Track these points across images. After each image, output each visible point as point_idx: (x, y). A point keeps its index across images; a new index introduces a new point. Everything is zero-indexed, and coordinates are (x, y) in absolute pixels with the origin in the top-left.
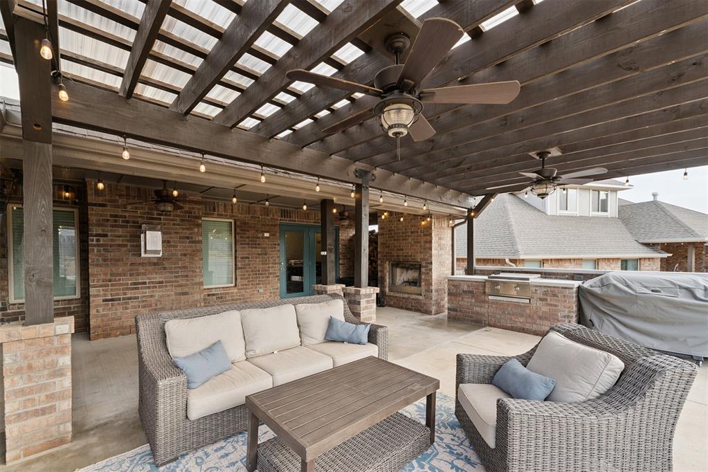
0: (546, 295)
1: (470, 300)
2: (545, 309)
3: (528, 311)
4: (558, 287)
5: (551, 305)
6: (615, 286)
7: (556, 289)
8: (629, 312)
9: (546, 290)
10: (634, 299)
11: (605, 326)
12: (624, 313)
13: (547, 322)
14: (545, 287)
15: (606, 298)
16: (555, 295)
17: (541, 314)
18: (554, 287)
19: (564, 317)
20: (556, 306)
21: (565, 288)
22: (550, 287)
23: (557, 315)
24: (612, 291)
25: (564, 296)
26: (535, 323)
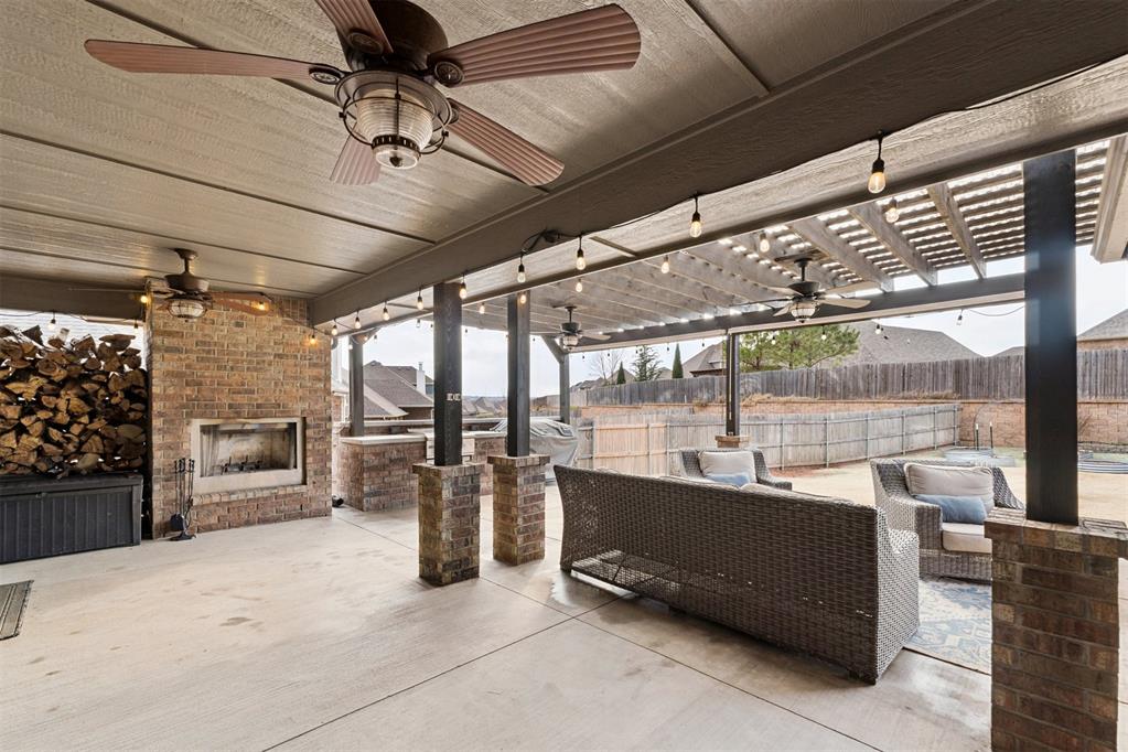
0: (484, 448)
1: (401, 472)
4: (494, 438)
9: (484, 442)
14: (483, 439)
18: (491, 438)
21: (499, 438)
22: (487, 439)
25: (498, 447)
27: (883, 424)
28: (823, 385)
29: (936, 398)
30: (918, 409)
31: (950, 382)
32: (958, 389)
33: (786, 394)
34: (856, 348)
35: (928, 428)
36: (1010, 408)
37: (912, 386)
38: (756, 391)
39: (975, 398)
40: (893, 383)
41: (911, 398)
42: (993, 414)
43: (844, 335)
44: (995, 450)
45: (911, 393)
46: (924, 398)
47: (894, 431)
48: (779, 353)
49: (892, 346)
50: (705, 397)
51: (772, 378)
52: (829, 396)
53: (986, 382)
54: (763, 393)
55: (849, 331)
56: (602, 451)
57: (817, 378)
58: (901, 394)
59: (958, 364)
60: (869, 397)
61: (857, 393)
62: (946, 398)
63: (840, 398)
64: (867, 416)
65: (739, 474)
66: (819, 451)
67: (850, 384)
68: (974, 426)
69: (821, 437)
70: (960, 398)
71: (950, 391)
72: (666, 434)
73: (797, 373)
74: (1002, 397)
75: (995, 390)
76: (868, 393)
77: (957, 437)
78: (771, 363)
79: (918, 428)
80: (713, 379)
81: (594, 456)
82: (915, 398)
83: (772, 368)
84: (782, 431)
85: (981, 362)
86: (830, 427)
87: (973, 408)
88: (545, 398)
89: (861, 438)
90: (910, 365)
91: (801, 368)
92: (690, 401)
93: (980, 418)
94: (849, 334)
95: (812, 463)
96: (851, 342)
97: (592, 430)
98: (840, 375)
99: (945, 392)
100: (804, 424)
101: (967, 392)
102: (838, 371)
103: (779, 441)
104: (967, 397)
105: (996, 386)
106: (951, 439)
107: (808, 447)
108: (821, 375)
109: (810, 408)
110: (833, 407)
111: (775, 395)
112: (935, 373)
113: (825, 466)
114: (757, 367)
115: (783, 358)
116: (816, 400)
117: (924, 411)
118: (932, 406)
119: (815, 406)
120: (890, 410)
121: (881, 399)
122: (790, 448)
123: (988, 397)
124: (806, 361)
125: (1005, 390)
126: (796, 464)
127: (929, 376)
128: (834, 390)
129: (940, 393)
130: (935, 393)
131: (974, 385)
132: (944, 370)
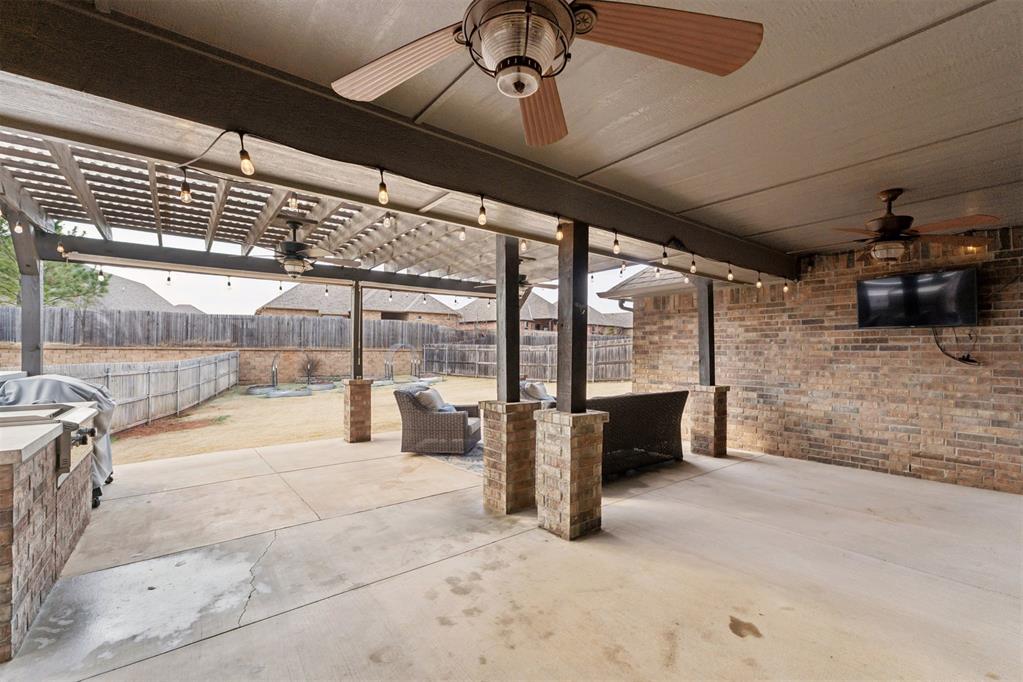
28: (86, 330)
29: (217, 346)
31: (229, 333)
32: (235, 339)
35: (226, 372)
36: (272, 354)
37: (195, 335)
39: (248, 346)
40: (176, 332)
41: (194, 346)
42: (262, 359)
45: (195, 341)
46: (208, 346)
47: (212, 375)
52: (96, 342)
57: (78, 322)
58: (185, 342)
59: (235, 317)
60: (149, 343)
61: (134, 341)
62: (226, 346)
63: (111, 344)
67: (125, 330)
70: (237, 346)
71: (230, 341)
74: (267, 346)
75: (262, 341)
76: (148, 339)
79: (222, 372)
82: (199, 346)
84: (149, 381)
87: (247, 354)
89: (195, 383)
90: (192, 315)
93: (253, 362)
98: (112, 320)
99: (225, 342)
101: (243, 342)
102: (109, 315)
103: (146, 392)
104: (242, 346)
105: (263, 337)
108: (83, 318)
109: (69, 356)
110: (103, 355)
112: (216, 325)
116: (76, 346)
117: (225, 358)
121: (164, 346)
122: (154, 399)
123: (257, 346)
127: (210, 327)
128: (103, 336)
129: (220, 342)
130: (217, 342)
131: (247, 336)
132: (224, 323)
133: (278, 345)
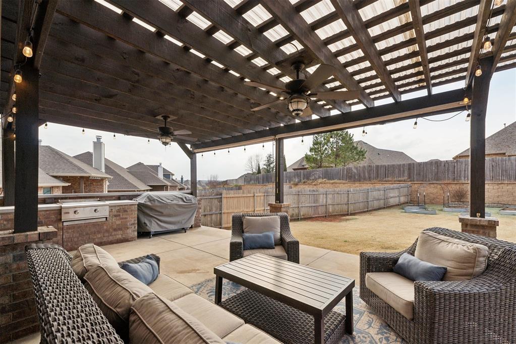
0: (119, 212)
2: (118, 222)
3: (105, 227)
4: (127, 205)
5: (123, 218)
6: (157, 200)
7: (126, 207)
8: (165, 213)
9: (119, 208)
10: (166, 205)
11: (152, 224)
12: (162, 214)
13: (120, 232)
14: (118, 206)
15: (154, 208)
16: (125, 211)
17: (115, 227)
18: (125, 205)
19: (132, 225)
20: (126, 218)
21: (132, 205)
22: (121, 206)
23: (127, 225)
24: (157, 203)
25: (132, 210)
26: (111, 235)
27: (375, 194)
28: (350, 175)
29: (400, 181)
30: (392, 186)
31: (406, 174)
32: (409, 177)
33: (333, 179)
34: (365, 158)
35: (396, 195)
36: (432, 186)
37: (389, 175)
38: (319, 177)
39: (417, 181)
40: (381, 174)
41: (389, 181)
42: (426, 189)
43: (360, 152)
44: (426, 206)
45: (389, 179)
46: (395, 181)
47: (381, 197)
48: (331, 160)
49: (381, 158)
50: (297, 180)
51: (327, 171)
52: (352, 180)
53: (422, 173)
54: (323, 179)
55: (362, 150)
56: (227, 209)
57: (347, 171)
58: (384, 179)
59: (410, 165)
60: (370, 180)
61: (365, 179)
62: (404, 181)
63: (356, 181)
64: (368, 190)
65: (267, 233)
66: (345, 207)
67: (362, 175)
68: (417, 195)
69: (346, 200)
70: (411, 181)
71: (406, 178)
72: (264, 199)
73: (338, 169)
74: (429, 181)
75: (426, 177)
77: (409, 199)
78: (326, 164)
79: (392, 195)
80: (300, 172)
81: (223, 212)
82: (391, 181)
83: (327, 167)
84: (326, 198)
85: (420, 164)
86: (350, 195)
87: (416, 186)
88: (227, 181)
89: (365, 200)
90: (388, 165)
91: (340, 167)
92: (290, 182)
93: (419, 191)
94: (362, 151)
95: (342, 213)
96: (363, 155)
97: (221, 198)
98: (357, 170)
99: (404, 178)
100: (338, 194)
101: (414, 178)
102: (356, 168)
103: (325, 202)
104: (414, 181)
105: (426, 176)
106: (406, 201)
107: (340, 206)
108: (349, 170)
110: (353, 186)
111: (329, 180)
112: (400, 170)
113: (348, 215)
114: (320, 167)
115: (332, 162)
116: (346, 182)
117: (394, 188)
118: (399, 185)
119: (346, 185)
120: (379, 187)
121: (376, 181)
122: (331, 206)
123: (422, 181)
124: (343, 164)
125: (430, 177)
126: (334, 214)
127: (397, 171)
128: (355, 178)
129: (402, 179)
130: (400, 179)
131: (416, 175)
132: (403, 168)
133: (437, 180)
